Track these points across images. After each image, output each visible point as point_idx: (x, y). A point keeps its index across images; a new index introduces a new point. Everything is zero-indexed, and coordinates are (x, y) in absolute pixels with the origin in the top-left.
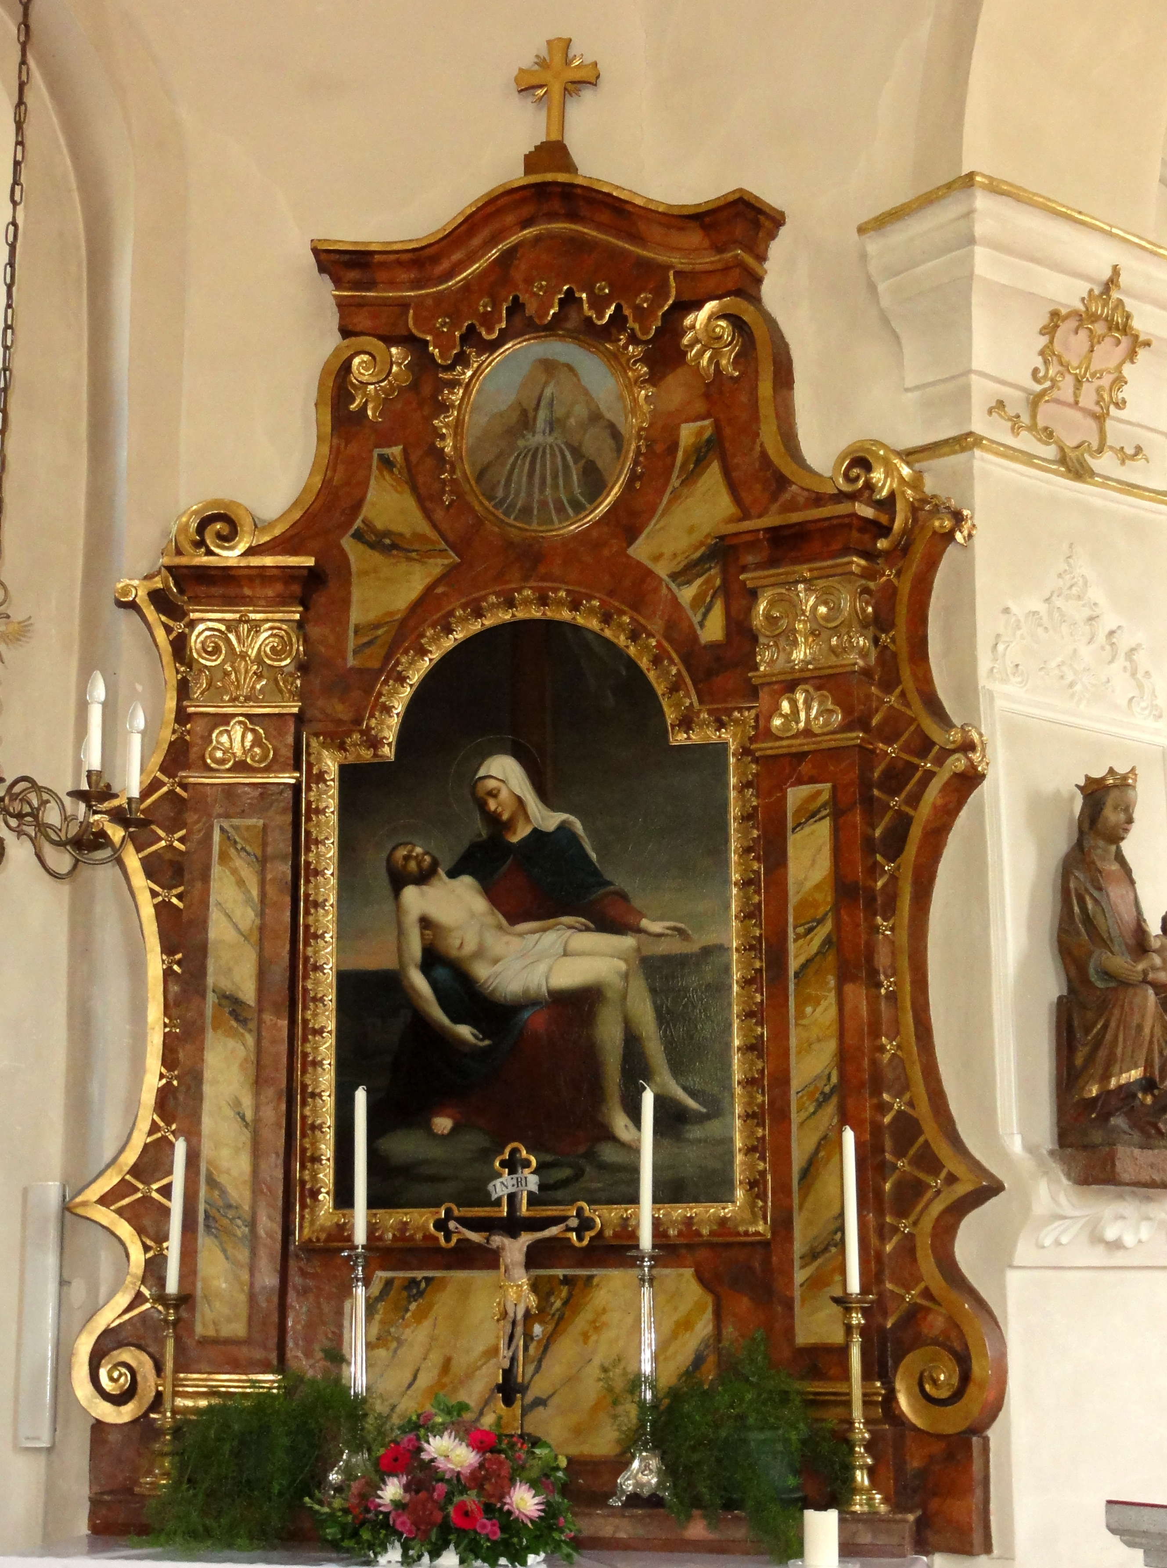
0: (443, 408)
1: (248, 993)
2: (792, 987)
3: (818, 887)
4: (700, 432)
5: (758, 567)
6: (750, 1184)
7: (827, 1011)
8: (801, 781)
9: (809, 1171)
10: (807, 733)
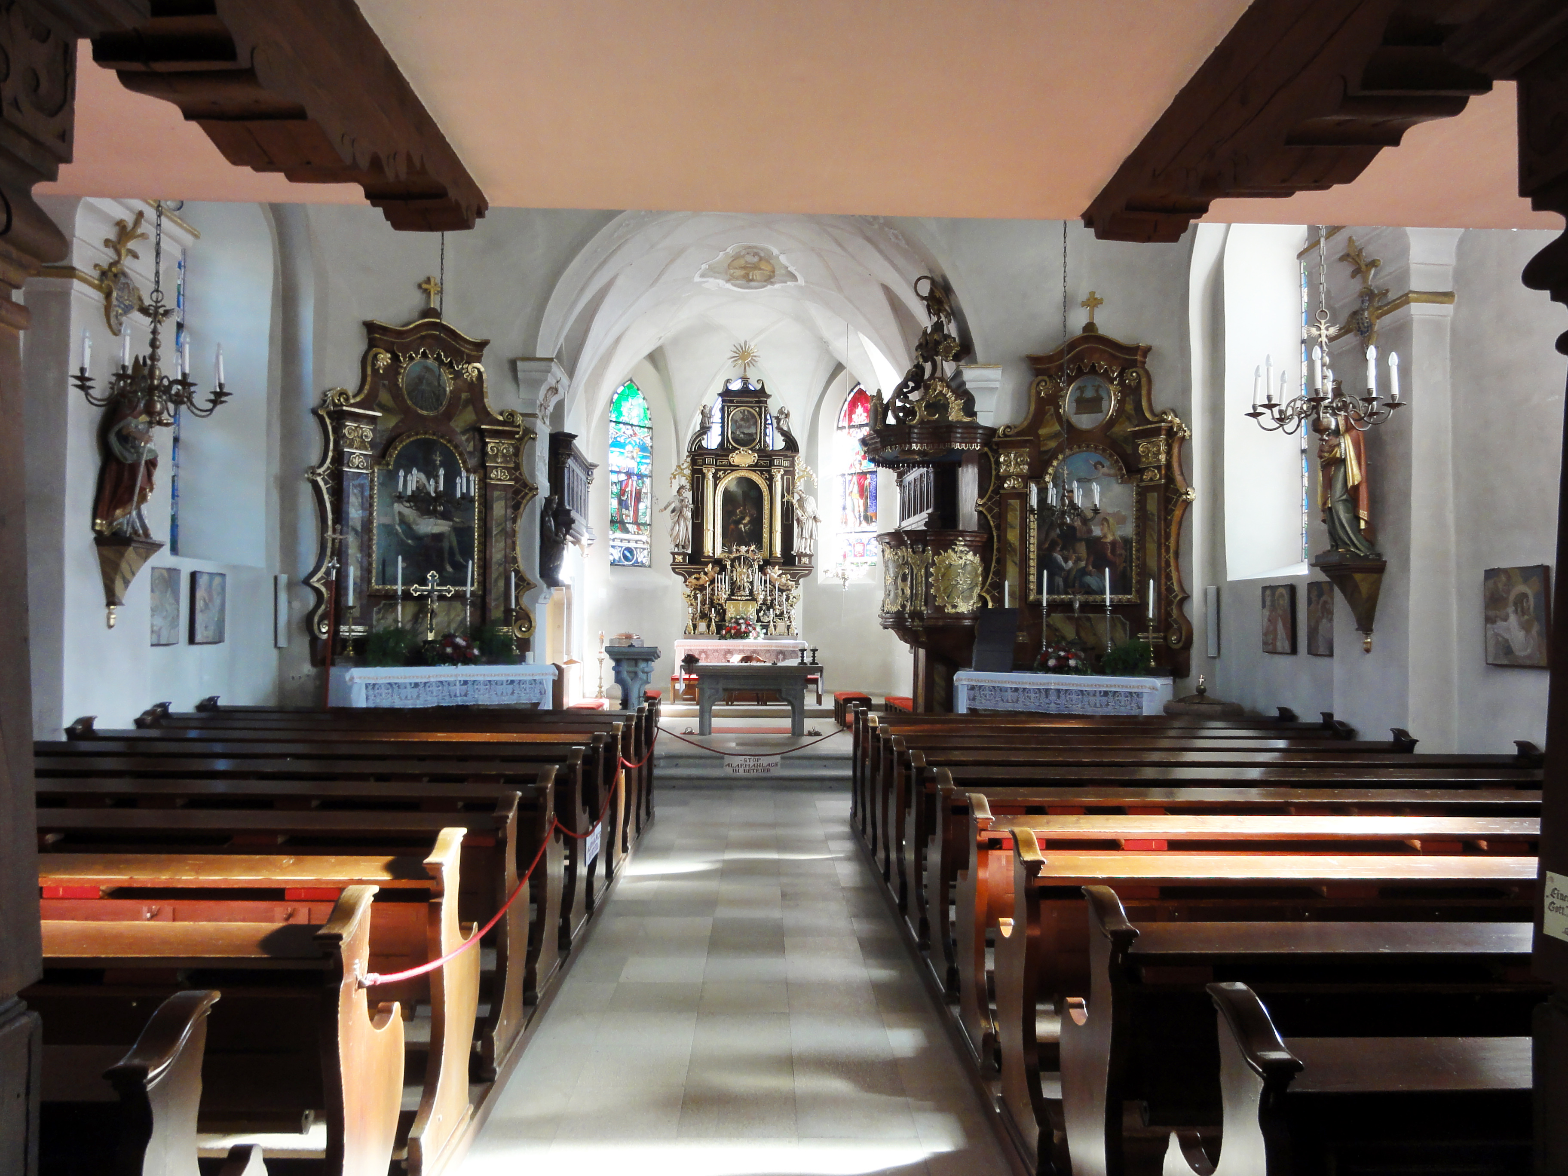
0: (400, 373)
2: (493, 539)
3: (501, 516)
4: (467, 396)
5: (490, 437)
6: (479, 583)
7: (502, 545)
8: (497, 490)
9: (496, 580)
10: (500, 480)
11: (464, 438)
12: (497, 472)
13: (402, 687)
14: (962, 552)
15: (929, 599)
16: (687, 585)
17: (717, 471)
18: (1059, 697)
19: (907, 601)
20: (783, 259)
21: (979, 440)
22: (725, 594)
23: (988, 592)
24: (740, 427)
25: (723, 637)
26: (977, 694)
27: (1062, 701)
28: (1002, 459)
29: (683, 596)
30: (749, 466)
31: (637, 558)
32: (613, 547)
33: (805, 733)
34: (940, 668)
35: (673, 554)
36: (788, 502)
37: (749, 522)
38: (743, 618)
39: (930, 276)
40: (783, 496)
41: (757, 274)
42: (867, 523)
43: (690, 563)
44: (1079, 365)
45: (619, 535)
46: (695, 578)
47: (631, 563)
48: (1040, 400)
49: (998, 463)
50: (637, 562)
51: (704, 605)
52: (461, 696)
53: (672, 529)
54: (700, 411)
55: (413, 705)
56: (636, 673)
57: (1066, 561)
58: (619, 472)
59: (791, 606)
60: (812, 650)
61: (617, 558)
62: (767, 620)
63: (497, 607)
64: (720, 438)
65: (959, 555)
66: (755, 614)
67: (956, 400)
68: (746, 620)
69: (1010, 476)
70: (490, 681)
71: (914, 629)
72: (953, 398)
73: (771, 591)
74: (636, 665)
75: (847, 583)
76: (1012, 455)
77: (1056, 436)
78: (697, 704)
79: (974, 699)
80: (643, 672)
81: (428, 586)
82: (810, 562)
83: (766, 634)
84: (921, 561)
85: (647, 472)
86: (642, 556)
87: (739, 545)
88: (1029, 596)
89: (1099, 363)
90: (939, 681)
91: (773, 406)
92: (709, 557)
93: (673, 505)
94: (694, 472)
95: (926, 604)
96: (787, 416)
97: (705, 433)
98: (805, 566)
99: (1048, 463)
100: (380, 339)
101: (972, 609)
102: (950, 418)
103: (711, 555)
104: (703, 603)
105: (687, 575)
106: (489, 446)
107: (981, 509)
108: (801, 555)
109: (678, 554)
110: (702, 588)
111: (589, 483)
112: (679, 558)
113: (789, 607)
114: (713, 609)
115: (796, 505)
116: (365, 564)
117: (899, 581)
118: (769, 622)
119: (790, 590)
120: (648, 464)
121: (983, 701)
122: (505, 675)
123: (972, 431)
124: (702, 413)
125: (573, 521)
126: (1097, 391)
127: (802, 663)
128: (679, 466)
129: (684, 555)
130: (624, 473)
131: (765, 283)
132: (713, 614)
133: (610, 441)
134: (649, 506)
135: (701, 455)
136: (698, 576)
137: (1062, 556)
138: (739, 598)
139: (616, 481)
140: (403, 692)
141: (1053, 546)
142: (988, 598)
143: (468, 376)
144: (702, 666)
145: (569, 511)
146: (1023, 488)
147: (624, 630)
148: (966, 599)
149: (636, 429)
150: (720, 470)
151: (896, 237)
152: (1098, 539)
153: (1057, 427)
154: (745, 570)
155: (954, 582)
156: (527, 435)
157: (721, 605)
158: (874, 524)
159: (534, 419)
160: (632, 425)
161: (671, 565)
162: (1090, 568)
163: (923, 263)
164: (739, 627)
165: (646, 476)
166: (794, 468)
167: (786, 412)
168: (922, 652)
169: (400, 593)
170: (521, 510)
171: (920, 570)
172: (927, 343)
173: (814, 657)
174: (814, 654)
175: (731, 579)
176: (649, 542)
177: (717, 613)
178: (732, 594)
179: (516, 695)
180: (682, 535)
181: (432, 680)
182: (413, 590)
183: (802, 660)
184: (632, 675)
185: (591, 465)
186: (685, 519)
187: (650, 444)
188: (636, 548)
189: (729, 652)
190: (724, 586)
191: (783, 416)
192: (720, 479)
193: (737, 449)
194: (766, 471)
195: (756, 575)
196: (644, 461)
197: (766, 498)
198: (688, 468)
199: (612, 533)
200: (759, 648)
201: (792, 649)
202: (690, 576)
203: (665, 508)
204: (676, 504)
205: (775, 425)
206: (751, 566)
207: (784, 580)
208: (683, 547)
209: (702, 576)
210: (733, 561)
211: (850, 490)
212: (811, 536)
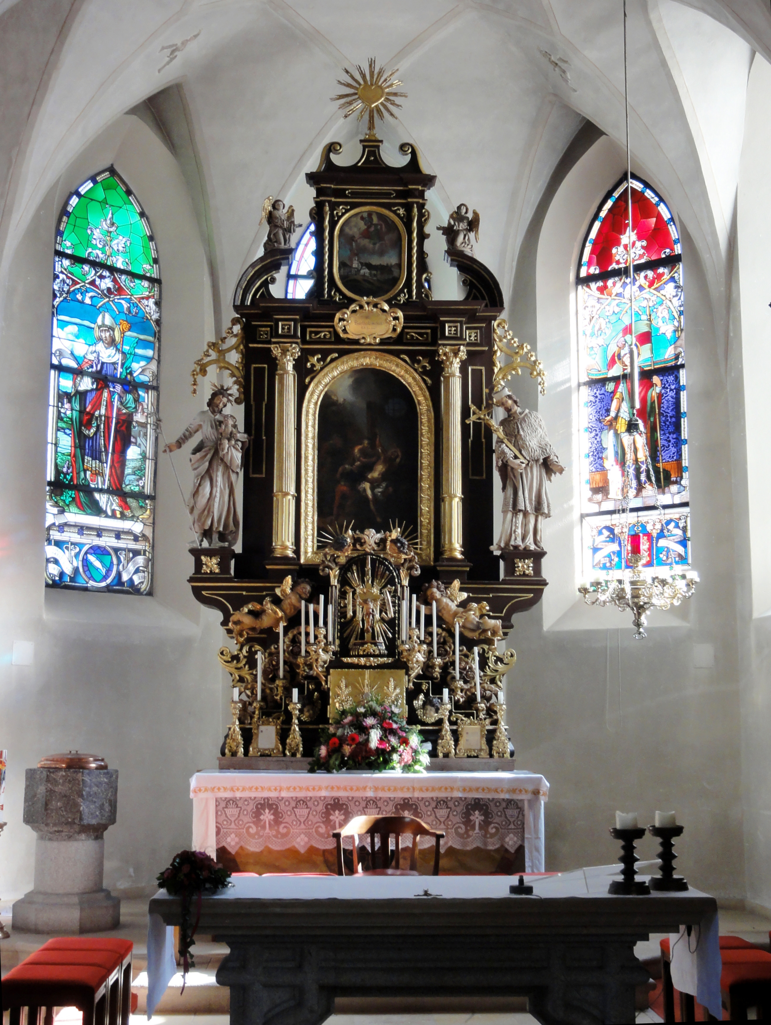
17: (305, 354)
22: (325, 651)
24: (360, 251)
25: (323, 766)
29: (219, 660)
30: (383, 342)
32: (58, 544)
35: (197, 553)
36: (477, 425)
37: (384, 476)
38: (374, 714)
40: (466, 412)
42: (658, 487)
43: (240, 574)
45: (75, 516)
46: (250, 612)
47: (103, 584)
50: (118, 581)
51: (273, 680)
53: (196, 493)
54: (265, 215)
59: (493, 681)
61: (68, 570)
62: (432, 717)
64: (313, 277)
66: (403, 701)
68: (382, 718)
73: (442, 644)
75: (646, 618)
82: (537, 569)
83: (433, 754)
85: (147, 378)
86: (131, 568)
87: (360, 527)
91: (439, 204)
92: (285, 560)
93: (198, 436)
94: (250, 356)
96: (473, 225)
97: (277, 266)
98: (524, 579)
103: (290, 554)
104: (271, 674)
105: (229, 605)
108: (512, 555)
109: (210, 553)
110: (266, 638)
112: (212, 564)
113: (488, 685)
114: (295, 692)
115: (499, 433)
118: (440, 722)
120: (148, 359)
124: (271, 218)
127: (627, 883)
128: (214, 345)
129: (224, 555)
132: (295, 705)
135: (267, 315)
136: (258, 607)
138: (363, 661)
147: (66, 747)
149: (123, 279)
150: (313, 352)
154: (375, 591)
157: (315, 679)
158: (674, 488)
160: (112, 269)
161: (191, 580)
164: (361, 738)
165: (146, 387)
166: (491, 346)
167: (470, 216)
173: (668, 857)
174: (667, 846)
175: (341, 613)
176: (149, 534)
177: (305, 699)
178: (344, 650)
180: (219, 507)
183: (629, 872)
186: (227, 468)
187: (155, 316)
188: (116, 550)
189: (338, 807)
190: (323, 631)
191: (463, 226)
192: (312, 373)
193: (352, 301)
194: (424, 354)
195: (405, 605)
196: (139, 351)
197: (424, 419)
198: (236, 347)
199: (55, 510)
200: (417, 794)
201: (507, 796)
202: (237, 608)
203: (179, 444)
204: (207, 432)
205: (445, 247)
206: (391, 581)
207: (473, 616)
208: (222, 537)
209: (268, 606)
210: (345, 569)
211: (613, 414)
212: (538, 509)
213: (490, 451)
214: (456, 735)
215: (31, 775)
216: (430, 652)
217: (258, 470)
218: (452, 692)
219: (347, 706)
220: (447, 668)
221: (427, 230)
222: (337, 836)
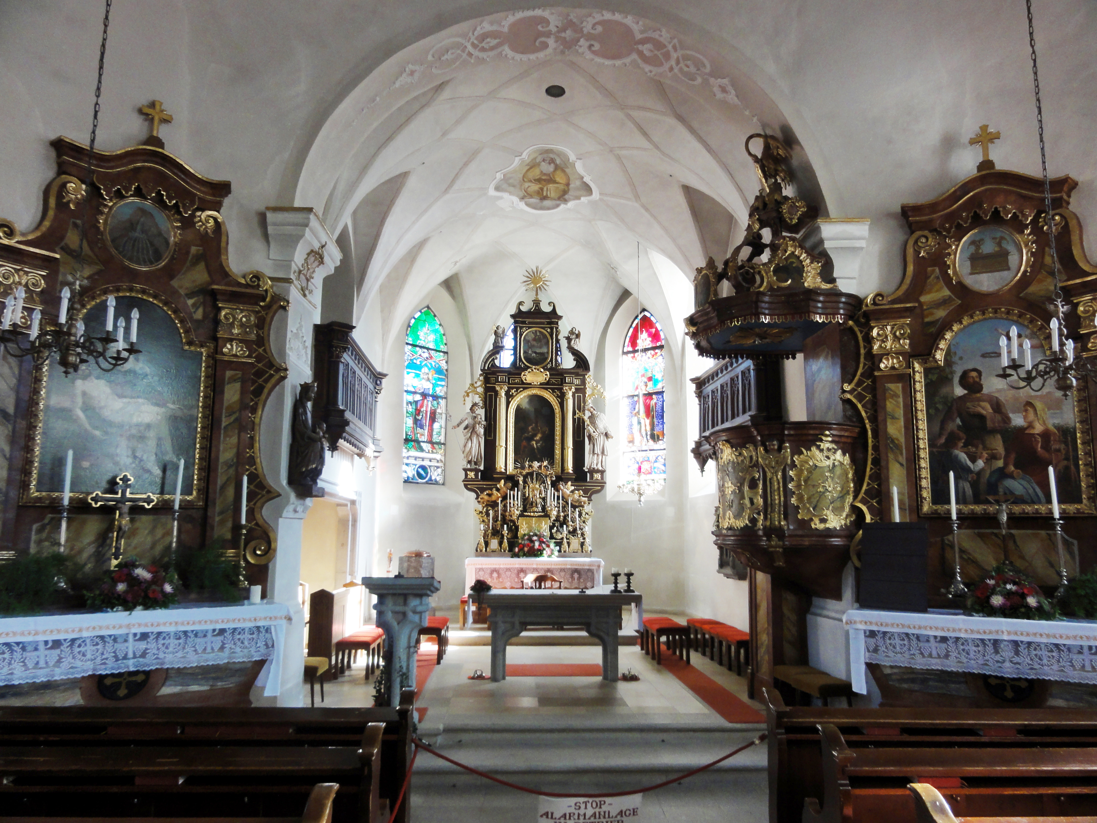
0: (102, 213)
1: (11, 410)
2: (222, 432)
3: (234, 403)
4: (198, 250)
5: (224, 301)
6: (199, 490)
7: (234, 440)
8: (232, 369)
9: (223, 487)
10: (235, 356)
11: (190, 302)
12: (232, 346)
13: (29, 648)
14: (829, 450)
15: (789, 512)
16: (479, 502)
17: (510, 389)
18: (1017, 653)
19: (759, 514)
20: (579, 167)
21: (842, 311)
23: (864, 501)
24: (532, 347)
25: (516, 555)
26: (880, 642)
27: (1024, 659)
28: (875, 332)
29: (475, 513)
30: (541, 384)
31: (431, 476)
32: (407, 464)
33: (620, 675)
34: (790, 598)
35: (466, 470)
36: (579, 419)
37: (541, 438)
38: (536, 535)
39: (762, 133)
40: (574, 413)
41: (551, 190)
42: (654, 441)
43: (483, 479)
44: (975, 212)
45: (413, 453)
46: (487, 494)
47: (424, 481)
48: (919, 262)
49: (869, 340)
50: (431, 479)
51: (496, 521)
52: (135, 657)
53: (465, 446)
54: (493, 332)
55: (47, 676)
56: (404, 614)
57: (973, 460)
58: (415, 393)
59: (584, 522)
60: (626, 575)
61: (411, 476)
62: (559, 536)
63: (222, 522)
64: (513, 357)
65: (826, 453)
66: (548, 530)
67: (812, 262)
68: (540, 537)
69: (888, 354)
70: (185, 633)
71: (771, 549)
72: (808, 261)
73: (564, 507)
74: (405, 603)
75: (642, 499)
76: (889, 328)
77: (944, 302)
78: (489, 629)
79: (876, 650)
80: (415, 612)
81: (117, 493)
82: (602, 478)
83: (560, 551)
84: (777, 462)
85: (442, 394)
86: (436, 473)
87: (531, 461)
88: (922, 506)
89: (1004, 208)
90: (789, 614)
91: (564, 327)
92: (501, 473)
93: (466, 423)
94: (487, 390)
95: (786, 518)
96: (578, 336)
97: (498, 352)
98: (597, 481)
99: (939, 336)
100: (73, 165)
101: (845, 524)
102: (806, 284)
103: (503, 471)
104: (495, 519)
105: (478, 491)
106: (223, 313)
107: (848, 396)
108: (592, 471)
109: (471, 470)
110: (494, 505)
111: (377, 393)
112: (471, 475)
113: (582, 524)
114: (505, 526)
115: (587, 422)
116: (19, 463)
117: (746, 488)
118: (562, 539)
119: (583, 507)
120: (443, 386)
121: (891, 654)
122: (211, 622)
123: (834, 299)
124: (496, 333)
125: (347, 423)
126: (999, 244)
127: (616, 590)
128: (472, 385)
129: (476, 471)
130: (419, 393)
131: (558, 202)
132: (505, 531)
133: (406, 364)
134: (443, 426)
135: (494, 373)
136: (490, 492)
137: (966, 453)
138: (532, 514)
139: (412, 401)
140: (31, 657)
141: (952, 440)
142: (864, 508)
143: (201, 226)
144: (495, 595)
145: (343, 411)
146: (905, 368)
147: (414, 548)
148: (838, 510)
149: (432, 353)
150: (513, 388)
151: (724, 90)
152: (1021, 430)
153: (946, 292)
154: (537, 486)
155: (821, 489)
156: (276, 302)
157: (513, 521)
158: (661, 442)
159: (287, 285)
160: (428, 349)
161: (464, 481)
162: (1012, 468)
163: (755, 119)
164: (532, 545)
165: (441, 398)
166: (585, 386)
167: (577, 332)
168: (762, 578)
169: (66, 502)
170: (263, 396)
171: (776, 473)
172: (765, 205)
173: (629, 582)
174: (629, 579)
175: (524, 494)
176: (443, 459)
177: (509, 529)
178: (525, 510)
179: (227, 651)
180: (474, 451)
181: (85, 634)
182: (92, 499)
183: (616, 587)
184: (400, 617)
185: (380, 374)
186: (478, 436)
187: (446, 368)
188: (430, 466)
189: (522, 571)
191: (574, 336)
192: (512, 396)
193: (529, 367)
194: (557, 389)
195: (549, 491)
196: (439, 383)
197: (558, 415)
198: (481, 386)
199: (406, 450)
200: (553, 567)
201: (588, 567)
202: (482, 492)
203: (458, 425)
204: (469, 421)
205: (567, 345)
206: (544, 482)
207: (576, 496)
208: (476, 463)
209: (495, 492)
210: (525, 477)
211: (637, 410)
212: (603, 453)
213: (584, 429)
214: (569, 544)
215: (401, 559)
216: (559, 511)
217: (490, 436)
218: (567, 526)
219: (526, 532)
220: (565, 517)
221: (559, 337)
222: (522, 582)
